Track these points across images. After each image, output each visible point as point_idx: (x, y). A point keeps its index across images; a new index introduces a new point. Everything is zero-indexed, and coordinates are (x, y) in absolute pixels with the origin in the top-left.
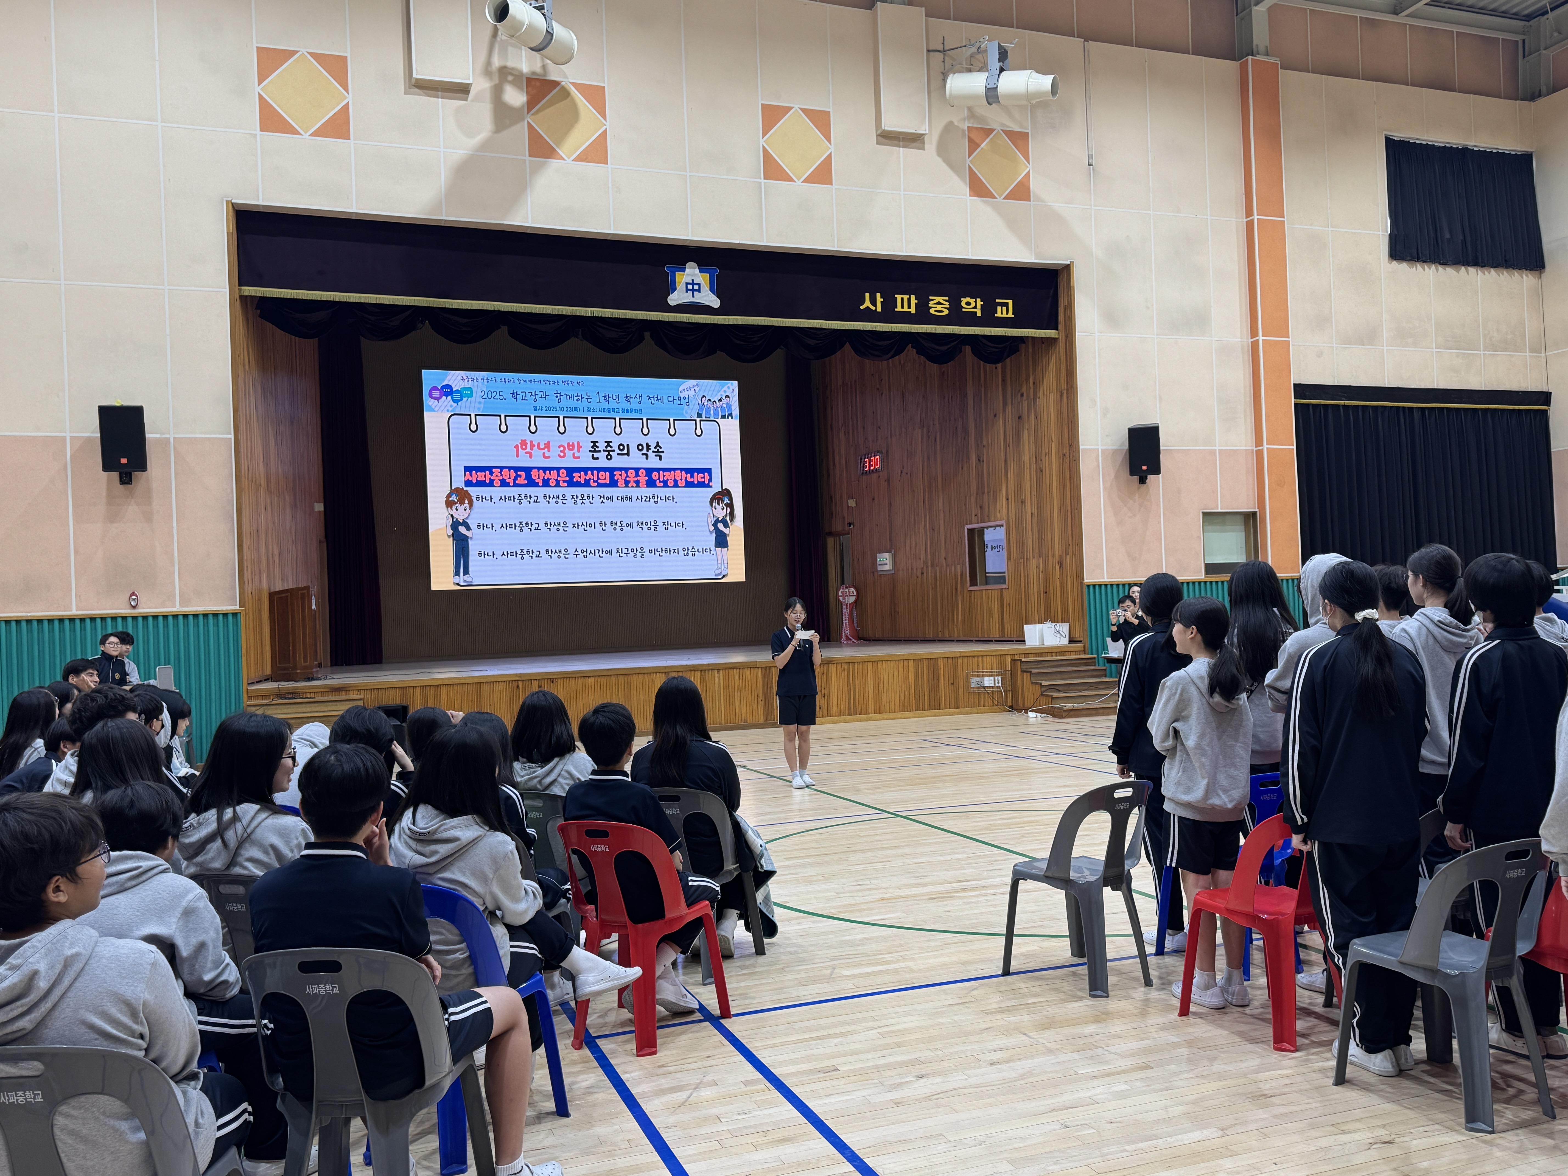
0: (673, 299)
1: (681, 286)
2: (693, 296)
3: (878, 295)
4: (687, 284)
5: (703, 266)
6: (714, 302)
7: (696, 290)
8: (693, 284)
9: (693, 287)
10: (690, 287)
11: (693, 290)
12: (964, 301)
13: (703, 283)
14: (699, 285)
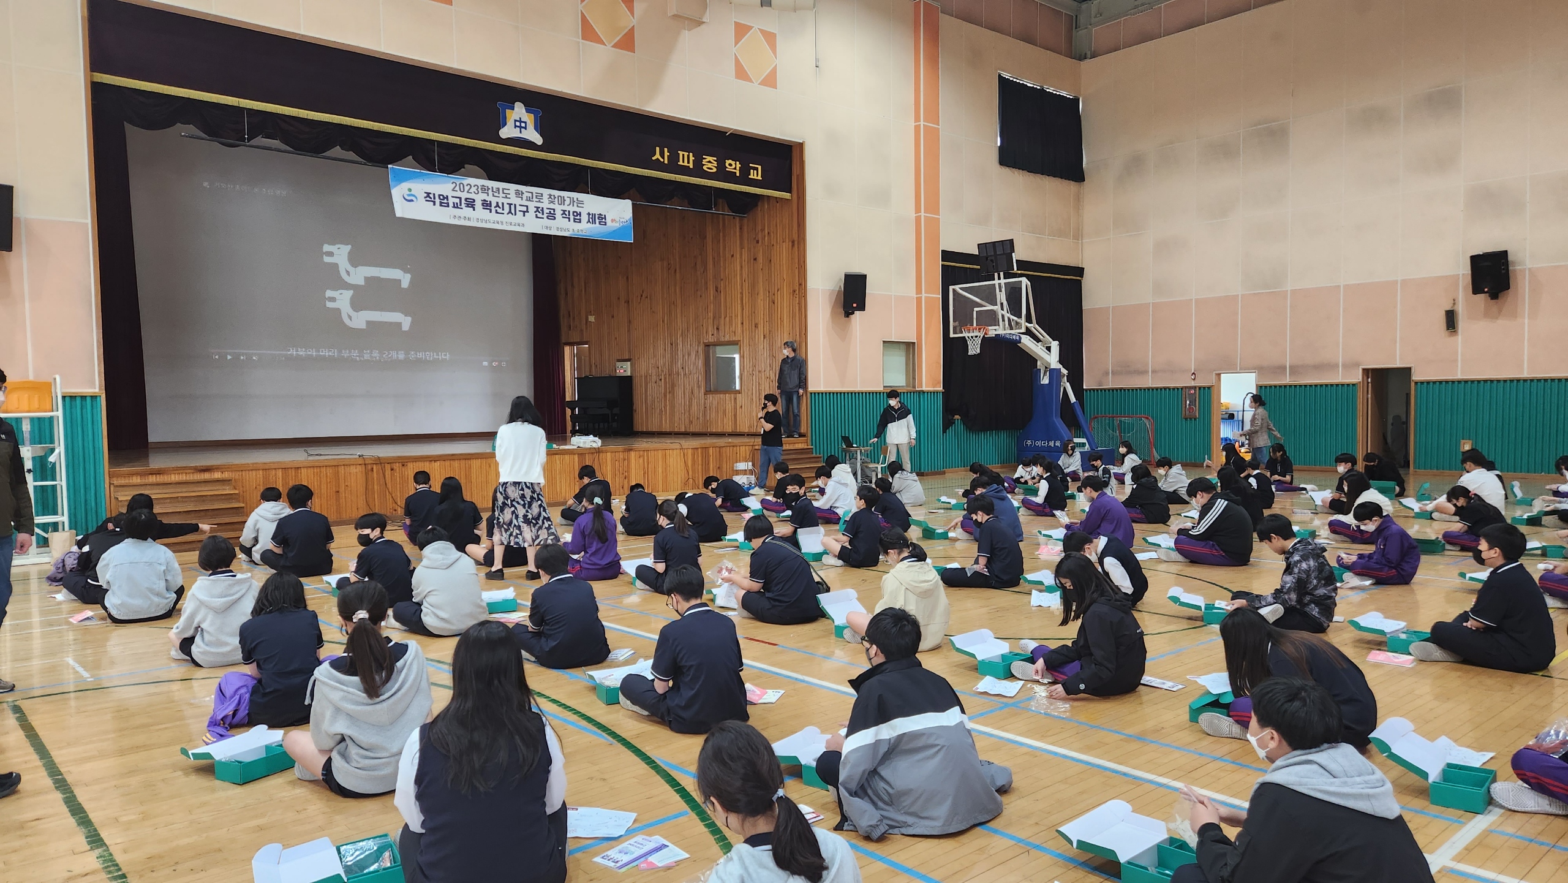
0: (506, 132)
1: (510, 123)
2: (521, 132)
3: (666, 150)
4: (516, 121)
5: (529, 108)
6: (538, 140)
7: (523, 127)
8: (521, 121)
9: (520, 125)
10: (518, 124)
11: (521, 127)
12: (728, 162)
13: (528, 122)
14: (525, 123)
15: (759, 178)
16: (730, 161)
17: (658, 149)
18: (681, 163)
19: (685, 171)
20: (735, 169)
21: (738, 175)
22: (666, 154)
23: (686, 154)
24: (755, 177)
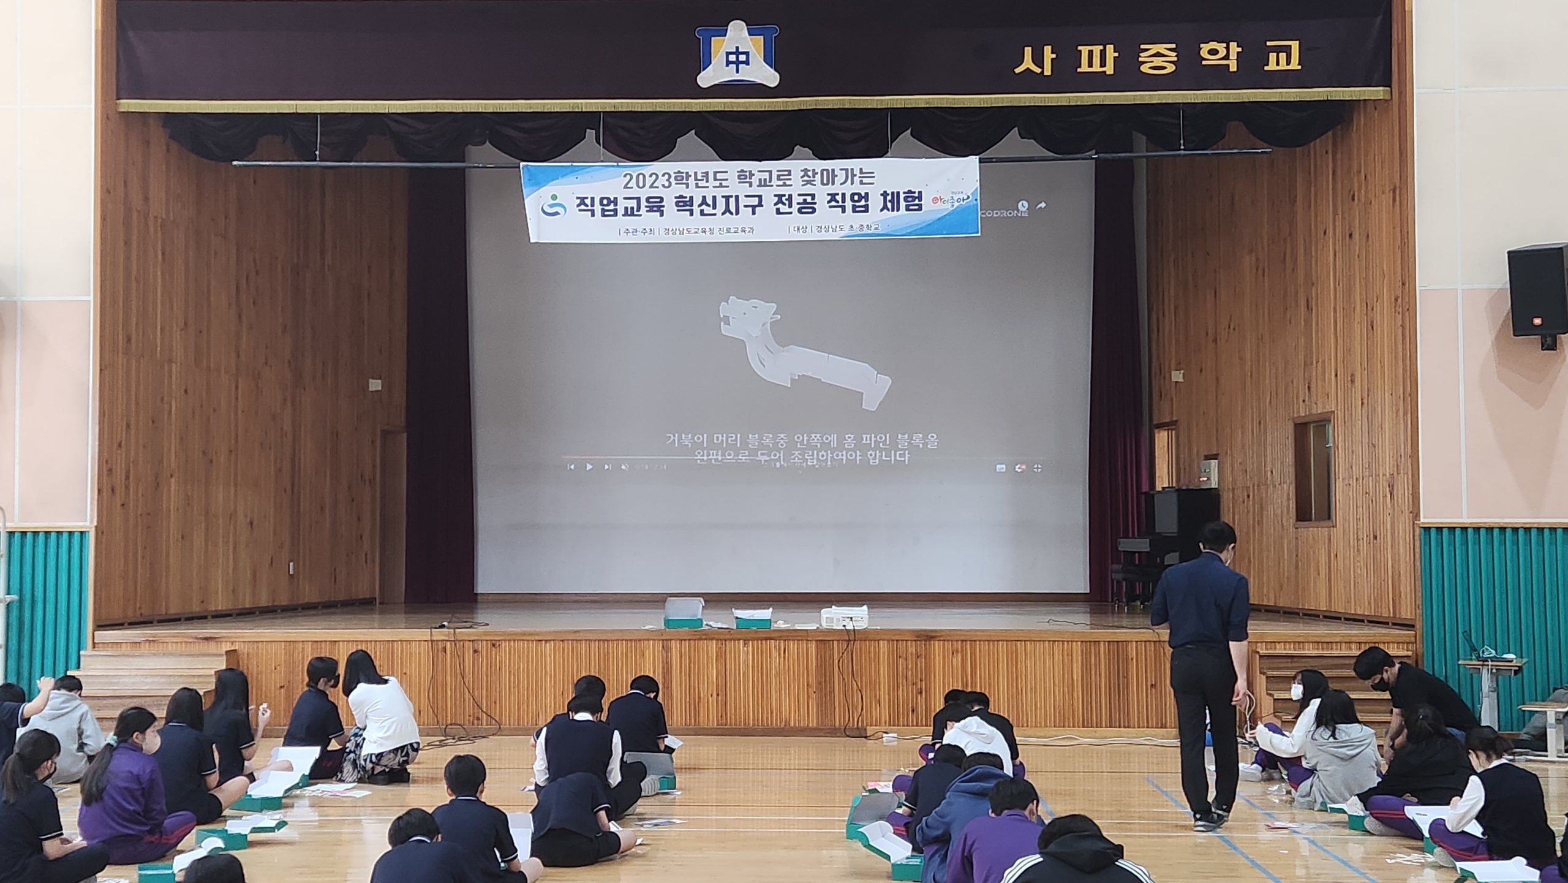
1: (718, 58)
2: (737, 71)
3: (1048, 49)
4: (728, 54)
5: (756, 27)
7: (742, 62)
8: (737, 53)
9: (738, 58)
10: (732, 58)
11: (738, 63)
12: (1205, 48)
13: (752, 51)
14: (747, 54)
15: (1295, 65)
16: (1213, 45)
17: (1028, 51)
18: (1084, 68)
19: (1097, 82)
20: (1227, 57)
21: (1233, 67)
22: (1048, 54)
23: (1097, 49)
24: (1283, 66)
